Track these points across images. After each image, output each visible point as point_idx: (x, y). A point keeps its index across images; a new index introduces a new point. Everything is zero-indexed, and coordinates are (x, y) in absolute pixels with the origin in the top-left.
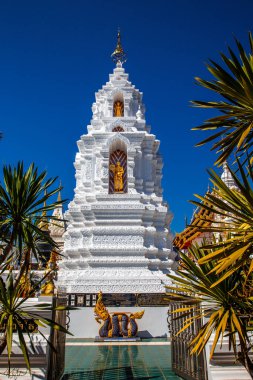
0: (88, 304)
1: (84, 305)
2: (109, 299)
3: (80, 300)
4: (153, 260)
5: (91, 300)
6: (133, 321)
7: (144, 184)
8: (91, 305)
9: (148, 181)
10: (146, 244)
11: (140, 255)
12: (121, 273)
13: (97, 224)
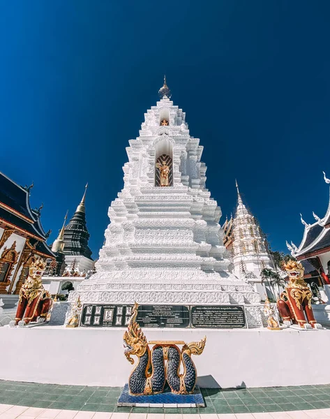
0: (118, 322)
1: (113, 324)
2: (149, 315)
3: (109, 315)
4: (206, 259)
5: (124, 315)
6: (188, 358)
7: (190, 181)
8: (123, 325)
9: (194, 178)
10: (197, 240)
11: (190, 252)
12: (166, 275)
13: (140, 216)
